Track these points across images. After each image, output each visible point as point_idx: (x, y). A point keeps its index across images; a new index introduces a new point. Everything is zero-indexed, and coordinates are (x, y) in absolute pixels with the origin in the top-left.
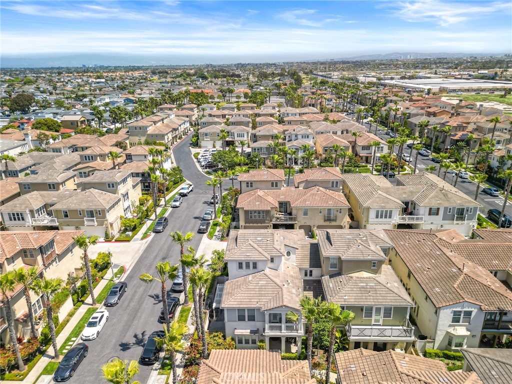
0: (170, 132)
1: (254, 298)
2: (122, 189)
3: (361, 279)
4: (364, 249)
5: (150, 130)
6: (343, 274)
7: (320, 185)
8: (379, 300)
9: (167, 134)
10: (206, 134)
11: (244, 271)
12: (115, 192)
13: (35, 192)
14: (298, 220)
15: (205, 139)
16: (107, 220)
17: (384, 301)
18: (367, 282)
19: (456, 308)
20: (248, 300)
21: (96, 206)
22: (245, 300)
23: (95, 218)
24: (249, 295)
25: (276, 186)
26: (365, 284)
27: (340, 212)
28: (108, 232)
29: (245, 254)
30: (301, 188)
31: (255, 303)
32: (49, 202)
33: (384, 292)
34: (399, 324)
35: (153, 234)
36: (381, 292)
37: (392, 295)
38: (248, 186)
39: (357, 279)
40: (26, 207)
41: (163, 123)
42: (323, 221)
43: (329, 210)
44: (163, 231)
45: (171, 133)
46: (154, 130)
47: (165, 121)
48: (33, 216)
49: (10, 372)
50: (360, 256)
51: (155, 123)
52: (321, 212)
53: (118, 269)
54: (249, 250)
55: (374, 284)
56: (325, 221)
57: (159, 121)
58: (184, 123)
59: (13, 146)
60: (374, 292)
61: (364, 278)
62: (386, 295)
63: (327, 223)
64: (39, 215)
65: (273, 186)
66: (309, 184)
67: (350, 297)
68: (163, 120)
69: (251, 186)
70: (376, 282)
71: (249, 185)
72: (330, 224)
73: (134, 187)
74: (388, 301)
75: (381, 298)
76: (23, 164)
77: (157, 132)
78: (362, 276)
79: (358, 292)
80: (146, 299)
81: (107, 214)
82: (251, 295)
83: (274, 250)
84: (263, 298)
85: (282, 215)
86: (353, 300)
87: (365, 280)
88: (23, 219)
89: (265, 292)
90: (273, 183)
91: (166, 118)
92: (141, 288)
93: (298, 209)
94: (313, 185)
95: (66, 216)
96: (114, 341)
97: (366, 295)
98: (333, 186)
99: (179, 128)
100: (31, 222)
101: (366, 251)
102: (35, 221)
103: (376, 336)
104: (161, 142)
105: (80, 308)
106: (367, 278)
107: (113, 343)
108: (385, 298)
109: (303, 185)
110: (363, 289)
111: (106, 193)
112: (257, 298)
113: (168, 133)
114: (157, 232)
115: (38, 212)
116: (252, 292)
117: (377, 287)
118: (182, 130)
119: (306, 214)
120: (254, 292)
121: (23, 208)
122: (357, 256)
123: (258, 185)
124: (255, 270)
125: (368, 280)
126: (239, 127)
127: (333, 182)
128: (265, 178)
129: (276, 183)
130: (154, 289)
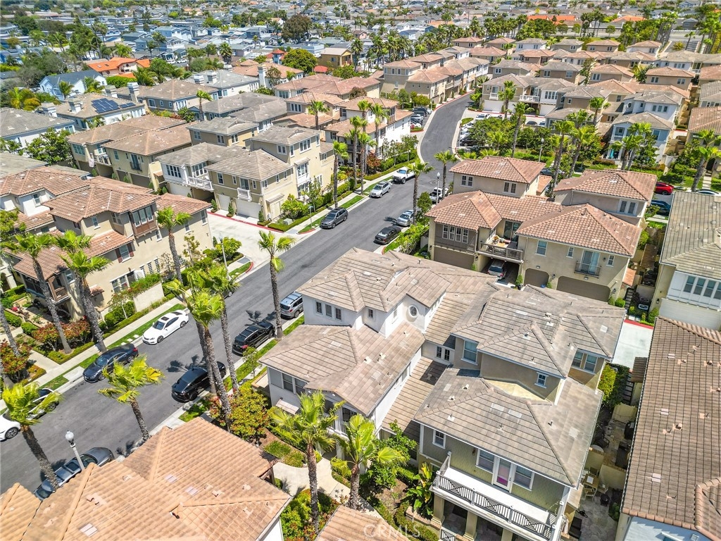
0: (443, 81)
1: (310, 363)
2: (297, 157)
3: (501, 396)
4: (534, 345)
5: (413, 76)
6: (481, 375)
7: (597, 203)
8: (510, 449)
9: (436, 84)
10: (494, 88)
11: (323, 317)
12: (285, 160)
13: (204, 144)
14: (527, 257)
15: (491, 97)
16: (262, 197)
17: (520, 453)
18: (510, 406)
19: (671, 533)
20: (299, 364)
21: (252, 174)
22: (295, 362)
23: (248, 191)
24: (305, 356)
25: (513, 191)
26: (502, 409)
27: (610, 263)
28: (263, 214)
29: (327, 292)
30: (558, 203)
31: (305, 372)
32: (212, 159)
33: (530, 438)
34: (546, 507)
35: (318, 229)
36: (524, 435)
37: (542, 449)
38: (464, 183)
39: (495, 395)
40: (184, 161)
41: (442, 65)
42: (572, 270)
43: (588, 254)
44: (332, 228)
45: (445, 83)
46: (419, 77)
47: (447, 64)
48: (190, 175)
49: (57, 350)
50: (515, 353)
51: (425, 65)
52: (570, 254)
53: (243, 265)
54: (339, 287)
55: (520, 416)
56: (576, 271)
57: (435, 62)
58: (478, 68)
59: (239, 82)
60: (510, 430)
61: (509, 397)
62: (531, 444)
63: (580, 277)
64: (198, 174)
65: (506, 190)
66: (575, 199)
67: (460, 422)
68: (442, 61)
69: (470, 184)
70: (528, 413)
71: (467, 181)
72: (586, 280)
73: (323, 157)
74: (527, 456)
75: (516, 445)
76: (229, 106)
77: (421, 80)
78: (509, 393)
79: (479, 418)
80: (243, 314)
81: (263, 189)
82: (309, 358)
83: (376, 299)
84: (321, 368)
85: (507, 243)
86: (460, 428)
87: (509, 400)
88: (180, 176)
89: (331, 361)
90: (507, 185)
91: (450, 58)
92: (249, 298)
93: (530, 239)
94: (580, 201)
95: (221, 181)
96: (169, 355)
97: (493, 429)
98: (622, 210)
99: (465, 76)
100: (187, 181)
101: (534, 349)
102: (191, 180)
103: (480, 506)
104: (424, 95)
105: (170, 301)
106: (515, 399)
107: (166, 357)
108: (525, 448)
109: (563, 197)
110: (493, 417)
111: (274, 158)
112: (313, 364)
113: (439, 82)
114: (325, 227)
115: (197, 169)
116: (312, 354)
117: (522, 422)
118: (470, 80)
119: (541, 250)
120: (315, 355)
121: (180, 161)
122: (511, 352)
123: (482, 184)
124: (339, 322)
125: (515, 403)
126: (554, 81)
127: (624, 203)
128: (496, 173)
129: (514, 186)
130: (261, 304)
